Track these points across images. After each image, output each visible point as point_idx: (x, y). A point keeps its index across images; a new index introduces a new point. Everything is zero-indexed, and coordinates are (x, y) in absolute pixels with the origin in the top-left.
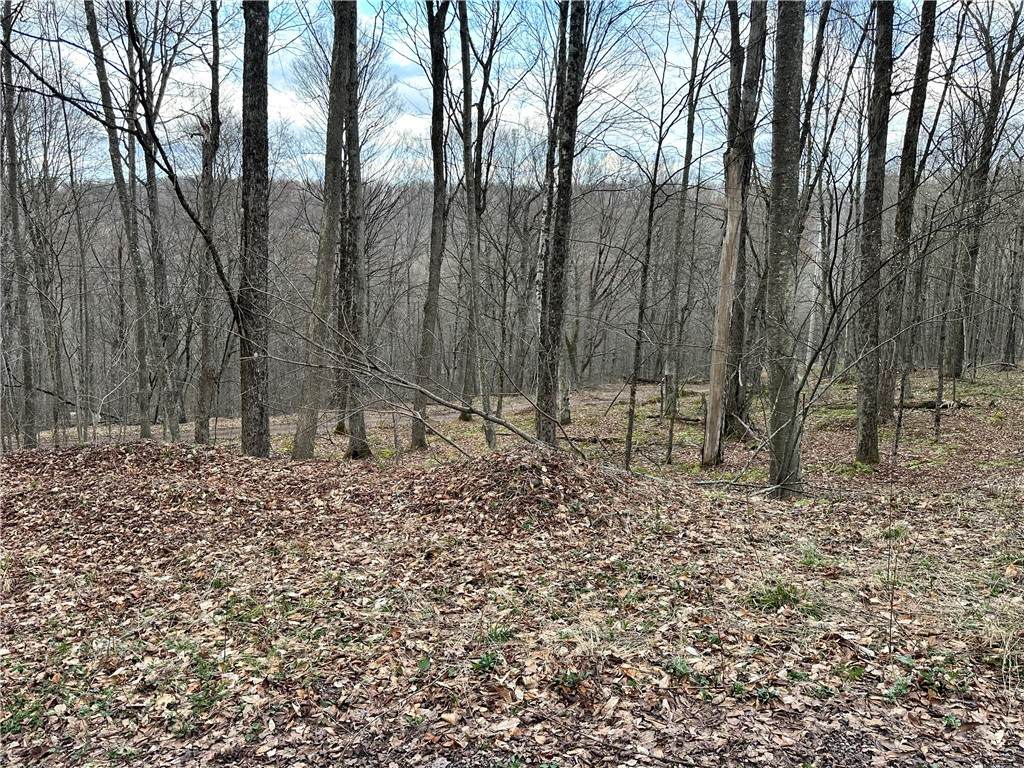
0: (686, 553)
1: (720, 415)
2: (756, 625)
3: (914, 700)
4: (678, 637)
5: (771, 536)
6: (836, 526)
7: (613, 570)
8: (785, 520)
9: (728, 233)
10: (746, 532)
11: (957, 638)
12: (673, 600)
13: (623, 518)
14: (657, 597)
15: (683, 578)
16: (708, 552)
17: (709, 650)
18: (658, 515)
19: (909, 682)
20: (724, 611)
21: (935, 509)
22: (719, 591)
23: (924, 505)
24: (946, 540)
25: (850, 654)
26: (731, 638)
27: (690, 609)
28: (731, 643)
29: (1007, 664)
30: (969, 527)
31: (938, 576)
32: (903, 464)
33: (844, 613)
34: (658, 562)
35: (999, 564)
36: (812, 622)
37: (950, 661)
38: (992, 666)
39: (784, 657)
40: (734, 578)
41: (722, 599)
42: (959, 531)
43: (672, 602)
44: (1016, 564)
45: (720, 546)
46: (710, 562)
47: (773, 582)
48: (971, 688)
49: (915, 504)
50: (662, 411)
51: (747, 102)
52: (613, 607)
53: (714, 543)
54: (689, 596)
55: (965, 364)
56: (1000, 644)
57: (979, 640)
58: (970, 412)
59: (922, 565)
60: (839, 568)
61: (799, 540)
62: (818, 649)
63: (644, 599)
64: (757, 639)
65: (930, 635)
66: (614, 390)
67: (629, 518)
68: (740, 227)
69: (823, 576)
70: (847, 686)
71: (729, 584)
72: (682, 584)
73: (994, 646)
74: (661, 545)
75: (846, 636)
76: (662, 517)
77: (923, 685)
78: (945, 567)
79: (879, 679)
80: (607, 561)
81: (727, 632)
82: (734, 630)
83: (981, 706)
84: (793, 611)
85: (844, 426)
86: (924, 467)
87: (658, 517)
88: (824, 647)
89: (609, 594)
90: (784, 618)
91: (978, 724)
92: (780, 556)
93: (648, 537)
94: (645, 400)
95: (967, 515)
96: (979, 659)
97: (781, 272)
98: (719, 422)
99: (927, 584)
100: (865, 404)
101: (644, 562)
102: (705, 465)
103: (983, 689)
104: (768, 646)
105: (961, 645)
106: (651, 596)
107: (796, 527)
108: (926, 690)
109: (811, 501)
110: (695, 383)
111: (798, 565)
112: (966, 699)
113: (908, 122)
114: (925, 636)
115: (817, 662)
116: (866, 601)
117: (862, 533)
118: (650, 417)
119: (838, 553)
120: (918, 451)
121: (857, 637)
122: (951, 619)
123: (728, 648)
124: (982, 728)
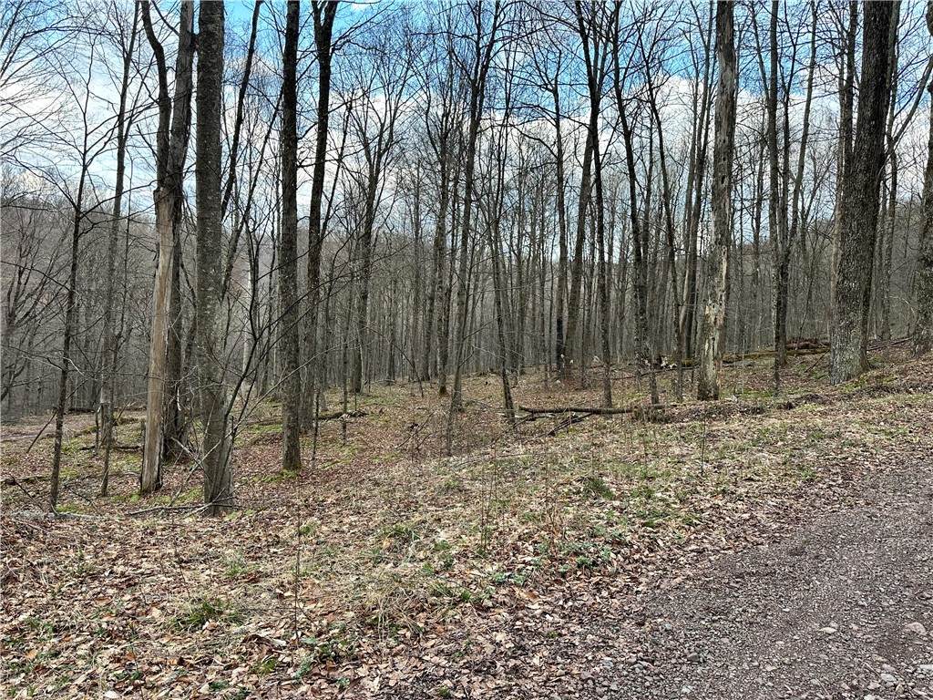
0: (111, 591)
1: (159, 441)
2: (181, 647)
3: (315, 675)
4: (97, 685)
5: (201, 554)
6: (259, 533)
7: (22, 630)
8: (215, 536)
9: (160, 266)
10: (177, 555)
11: (348, 610)
12: (93, 645)
13: (38, 569)
14: (75, 648)
15: (105, 619)
16: (136, 584)
17: (131, 688)
18: (82, 556)
19: (312, 660)
20: (149, 641)
21: (337, 503)
22: (145, 623)
23: (329, 500)
24: (344, 528)
25: (266, 649)
26: (155, 669)
27: (113, 650)
28: (155, 673)
29: (381, 621)
30: (360, 513)
31: (337, 560)
32: (319, 467)
33: (262, 612)
34: (78, 607)
35: (379, 540)
36: (235, 628)
37: (343, 631)
38: (372, 626)
39: (206, 672)
40: (162, 605)
41: (149, 629)
42: (353, 518)
43: (92, 649)
44: (390, 536)
45: (149, 575)
46: (137, 594)
47: (200, 600)
48: (357, 650)
49: (323, 501)
50: (97, 441)
51: (175, 148)
52: (18, 674)
53: (142, 574)
54: (111, 636)
55: (363, 381)
56: (377, 606)
57: (363, 607)
58: (366, 419)
59: (325, 554)
60: (259, 572)
61: (227, 552)
62: (238, 653)
63: (60, 653)
64: (181, 662)
65: (330, 612)
66: (41, 423)
67: (46, 567)
68: (172, 260)
69: (246, 582)
70: (262, 680)
71: (156, 612)
72: (104, 626)
73: (373, 609)
74: (84, 589)
75: (263, 634)
76: (87, 557)
77: (323, 659)
78: (342, 552)
79: (289, 665)
80: (14, 623)
81: (151, 664)
82: (159, 659)
83: (364, 662)
84: (218, 623)
85: (273, 440)
86: (335, 467)
87: (81, 558)
88: (244, 650)
89: (16, 660)
90: (208, 632)
91: (362, 678)
92: (208, 572)
93: (68, 584)
94: (78, 431)
95: (359, 504)
96: (362, 623)
97: (209, 307)
98: (157, 448)
99: (328, 569)
100: (289, 419)
101: (61, 612)
102: (144, 493)
103: (365, 647)
104: (192, 666)
105: (351, 614)
106: (67, 648)
107: (224, 541)
108: (325, 663)
109: (239, 514)
110: (136, 409)
111: (223, 578)
112: (354, 660)
113: (313, 191)
114: (326, 615)
115: (236, 666)
116: (281, 596)
117: (280, 536)
118: (84, 449)
119: (260, 558)
120: (331, 454)
121: (273, 632)
122: (344, 595)
123: (152, 679)
124: (365, 680)
